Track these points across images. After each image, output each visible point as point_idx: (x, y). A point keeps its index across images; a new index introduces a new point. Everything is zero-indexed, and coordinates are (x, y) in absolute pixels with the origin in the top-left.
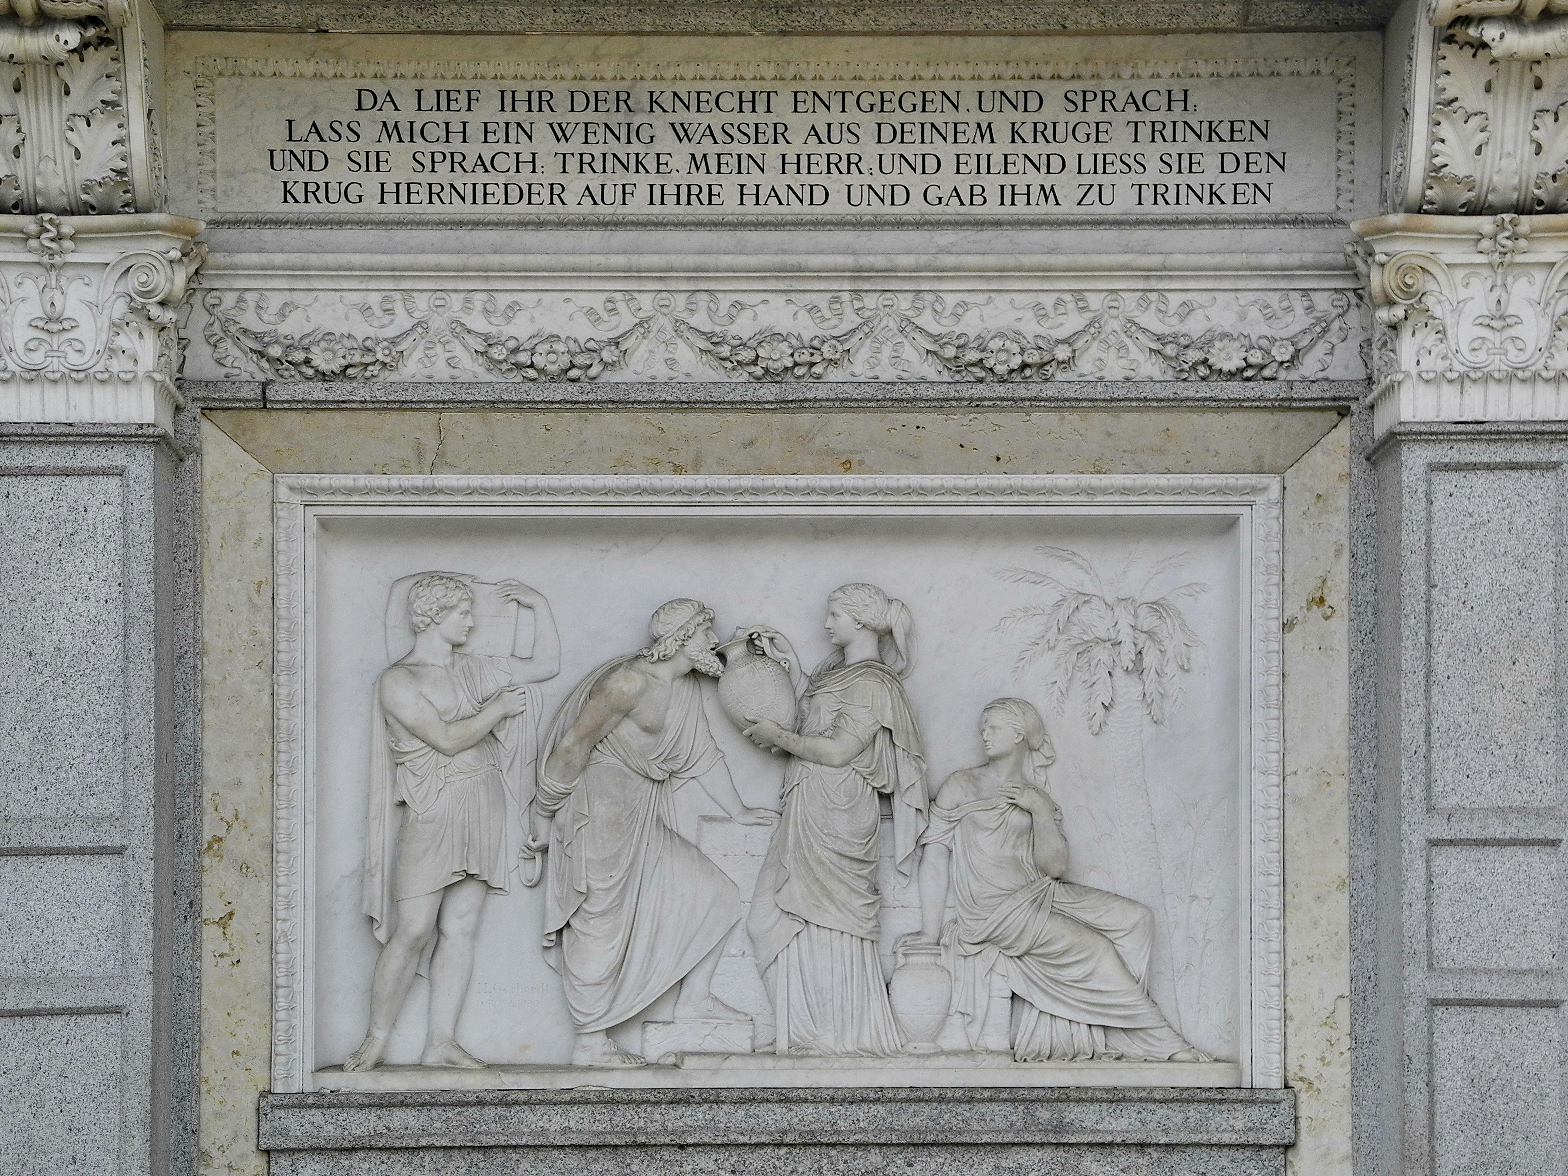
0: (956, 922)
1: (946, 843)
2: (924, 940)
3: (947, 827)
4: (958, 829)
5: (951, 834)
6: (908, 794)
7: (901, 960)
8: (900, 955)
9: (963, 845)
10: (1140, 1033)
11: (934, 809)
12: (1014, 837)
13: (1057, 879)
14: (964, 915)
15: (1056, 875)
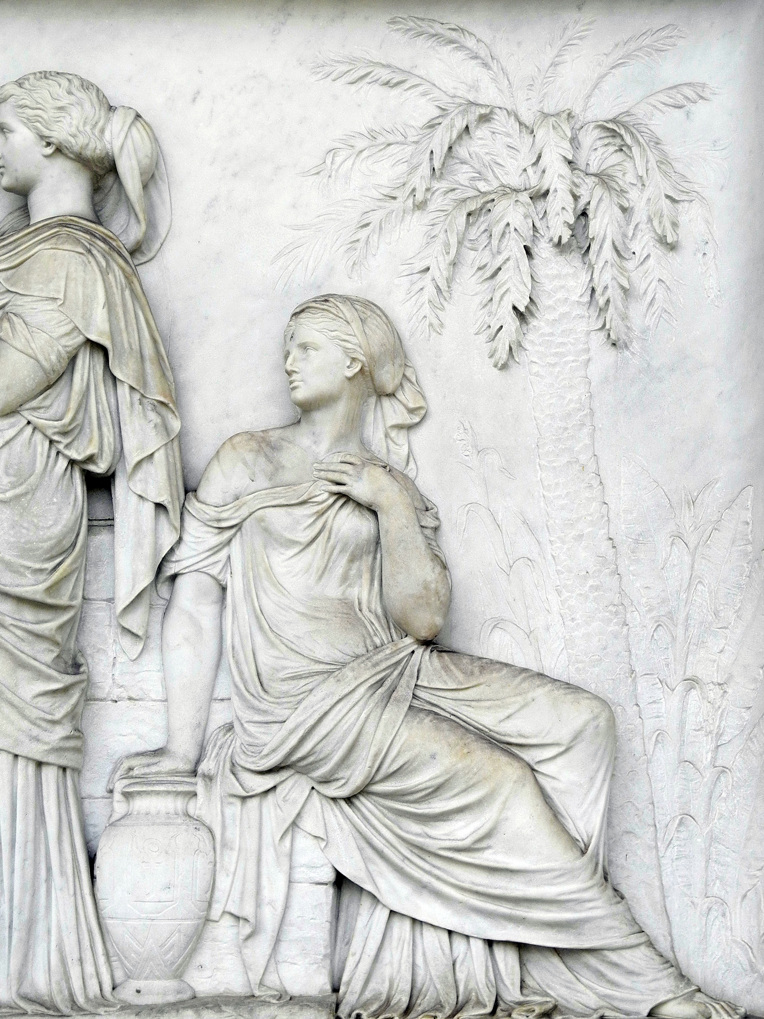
0: (230, 728)
1: (214, 571)
2: (166, 764)
3: (215, 540)
4: (236, 543)
5: (223, 555)
6: (140, 475)
7: (120, 807)
8: (117, 796)
9: (244, 575)
10: (591, 960)
11: (193, 506)
12: (344, 561)
13: (427, 643)
14: (246, 715)
15: (424, 634)
